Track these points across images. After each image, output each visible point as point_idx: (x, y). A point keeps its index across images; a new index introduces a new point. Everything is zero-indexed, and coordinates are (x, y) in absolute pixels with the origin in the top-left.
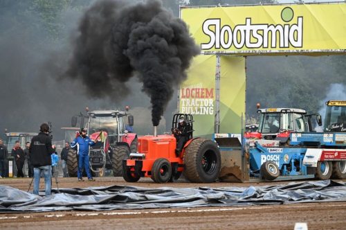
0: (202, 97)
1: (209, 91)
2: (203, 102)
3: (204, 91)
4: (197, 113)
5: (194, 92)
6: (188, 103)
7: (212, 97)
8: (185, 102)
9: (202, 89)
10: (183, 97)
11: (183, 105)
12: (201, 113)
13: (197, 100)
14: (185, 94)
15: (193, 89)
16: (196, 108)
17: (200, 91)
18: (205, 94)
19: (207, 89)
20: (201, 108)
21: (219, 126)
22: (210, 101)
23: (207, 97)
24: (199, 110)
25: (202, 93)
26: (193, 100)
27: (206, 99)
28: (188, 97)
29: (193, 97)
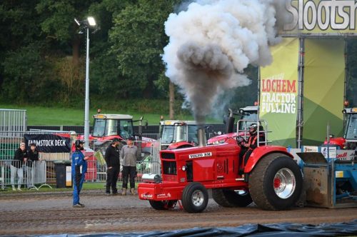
0: (284, 91)
1: (291, 84)
2: (285, 97)
3: (286, 84)
4: (278, 111)
5: (275, 84)
6: (268, 98)
7: (294, 91)
8: (266, 97)
9: (284, 81)
10: (264, 90)
11: (264, 100)
12: (282, 112)
13: (278, 94)
14: (265, 87)
15: (274, 81)
16: (277, 105)
17: (282, 83)
18: (286, 88)
19: (288, 81)
20: (282, 105)
21: (302, 128)
22: (293, 97)
23: (288, 91)
24: (280, 107)
25: (284, 86)
26: (274, 94)
27: (288, 94)
28: (268, 91)
29: (274, 91)
